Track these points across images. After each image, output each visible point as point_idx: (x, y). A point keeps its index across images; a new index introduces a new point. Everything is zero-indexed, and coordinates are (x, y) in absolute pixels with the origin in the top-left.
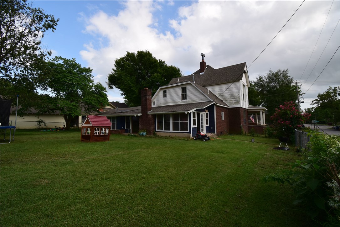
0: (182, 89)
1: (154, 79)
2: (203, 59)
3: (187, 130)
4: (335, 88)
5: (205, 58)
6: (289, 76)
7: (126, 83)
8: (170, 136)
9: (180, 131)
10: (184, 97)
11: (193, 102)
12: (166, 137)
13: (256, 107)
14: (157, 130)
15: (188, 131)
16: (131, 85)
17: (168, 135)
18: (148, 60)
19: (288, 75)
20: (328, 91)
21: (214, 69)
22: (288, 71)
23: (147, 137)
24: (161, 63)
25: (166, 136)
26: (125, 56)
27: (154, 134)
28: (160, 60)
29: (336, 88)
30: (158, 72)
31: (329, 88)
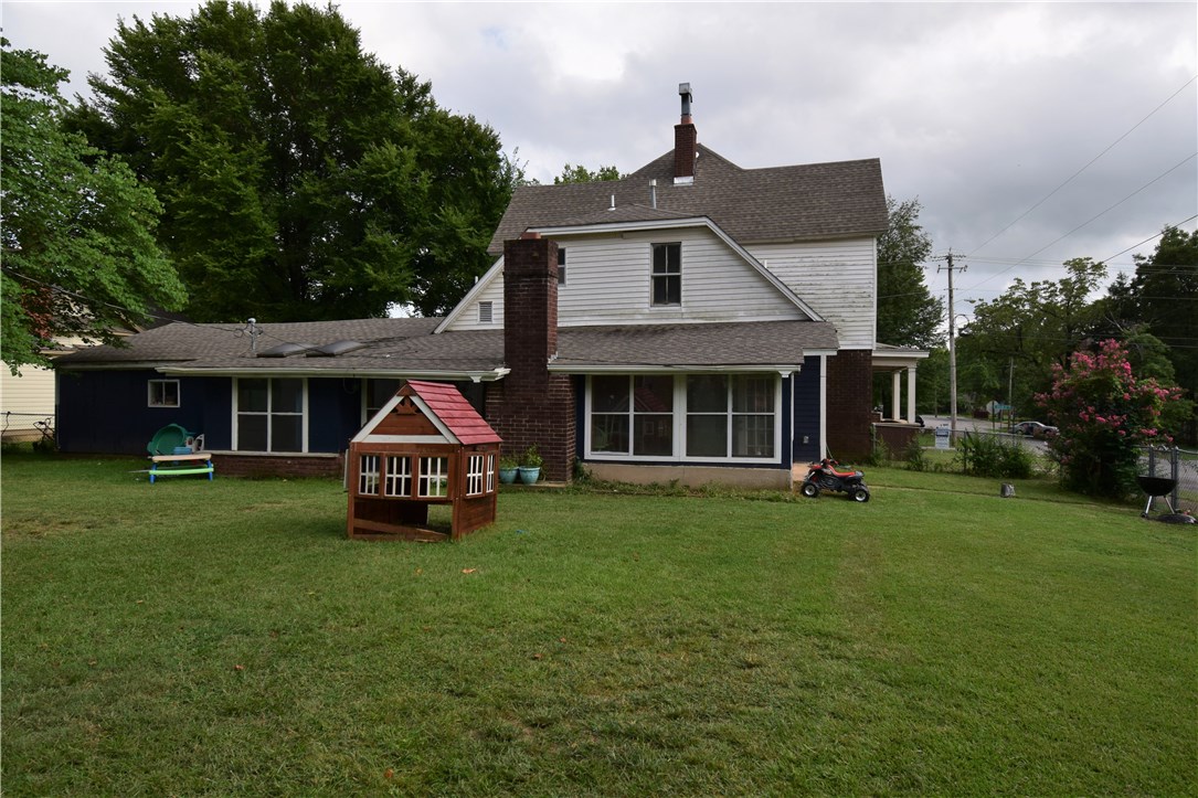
0: (659, 251)
1: (381, 170)
2: (686, 114)
3: (771, 455)
4: (1033, 284)
5: (693, 107)
6: (917, 228)
7: (212, 173)
8: (673, 484)
9: (729, 459)
10: (667, 289)
11: (714, 318)
12: (654, 489)
13: (893, 350)
14: (588, 454)
15: (778, 459)
16: (239, 189)
17: (664, 476)
18: (344, 63)
19: (914, 222)
20: (1010, 295)
21: (740, 170)
22: (916, 207)
23: (543, 491)
24: (414, 94)
25: (655, 486)
26: (197, 12)
27: (576, 471)
28: (402, 73)
29: (1038, 287)
30: (398, 139)
31: (1015, 283)
